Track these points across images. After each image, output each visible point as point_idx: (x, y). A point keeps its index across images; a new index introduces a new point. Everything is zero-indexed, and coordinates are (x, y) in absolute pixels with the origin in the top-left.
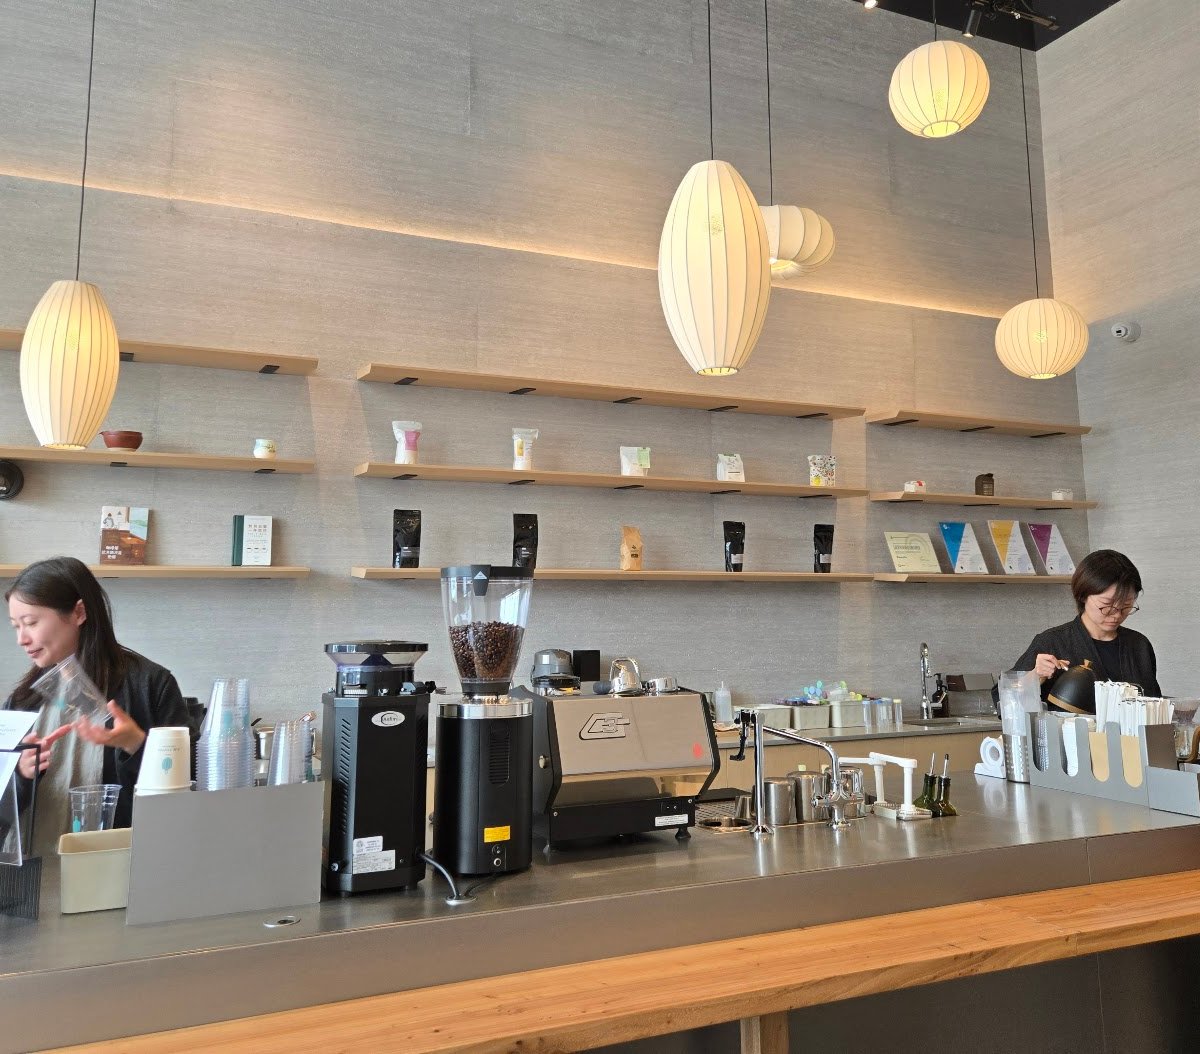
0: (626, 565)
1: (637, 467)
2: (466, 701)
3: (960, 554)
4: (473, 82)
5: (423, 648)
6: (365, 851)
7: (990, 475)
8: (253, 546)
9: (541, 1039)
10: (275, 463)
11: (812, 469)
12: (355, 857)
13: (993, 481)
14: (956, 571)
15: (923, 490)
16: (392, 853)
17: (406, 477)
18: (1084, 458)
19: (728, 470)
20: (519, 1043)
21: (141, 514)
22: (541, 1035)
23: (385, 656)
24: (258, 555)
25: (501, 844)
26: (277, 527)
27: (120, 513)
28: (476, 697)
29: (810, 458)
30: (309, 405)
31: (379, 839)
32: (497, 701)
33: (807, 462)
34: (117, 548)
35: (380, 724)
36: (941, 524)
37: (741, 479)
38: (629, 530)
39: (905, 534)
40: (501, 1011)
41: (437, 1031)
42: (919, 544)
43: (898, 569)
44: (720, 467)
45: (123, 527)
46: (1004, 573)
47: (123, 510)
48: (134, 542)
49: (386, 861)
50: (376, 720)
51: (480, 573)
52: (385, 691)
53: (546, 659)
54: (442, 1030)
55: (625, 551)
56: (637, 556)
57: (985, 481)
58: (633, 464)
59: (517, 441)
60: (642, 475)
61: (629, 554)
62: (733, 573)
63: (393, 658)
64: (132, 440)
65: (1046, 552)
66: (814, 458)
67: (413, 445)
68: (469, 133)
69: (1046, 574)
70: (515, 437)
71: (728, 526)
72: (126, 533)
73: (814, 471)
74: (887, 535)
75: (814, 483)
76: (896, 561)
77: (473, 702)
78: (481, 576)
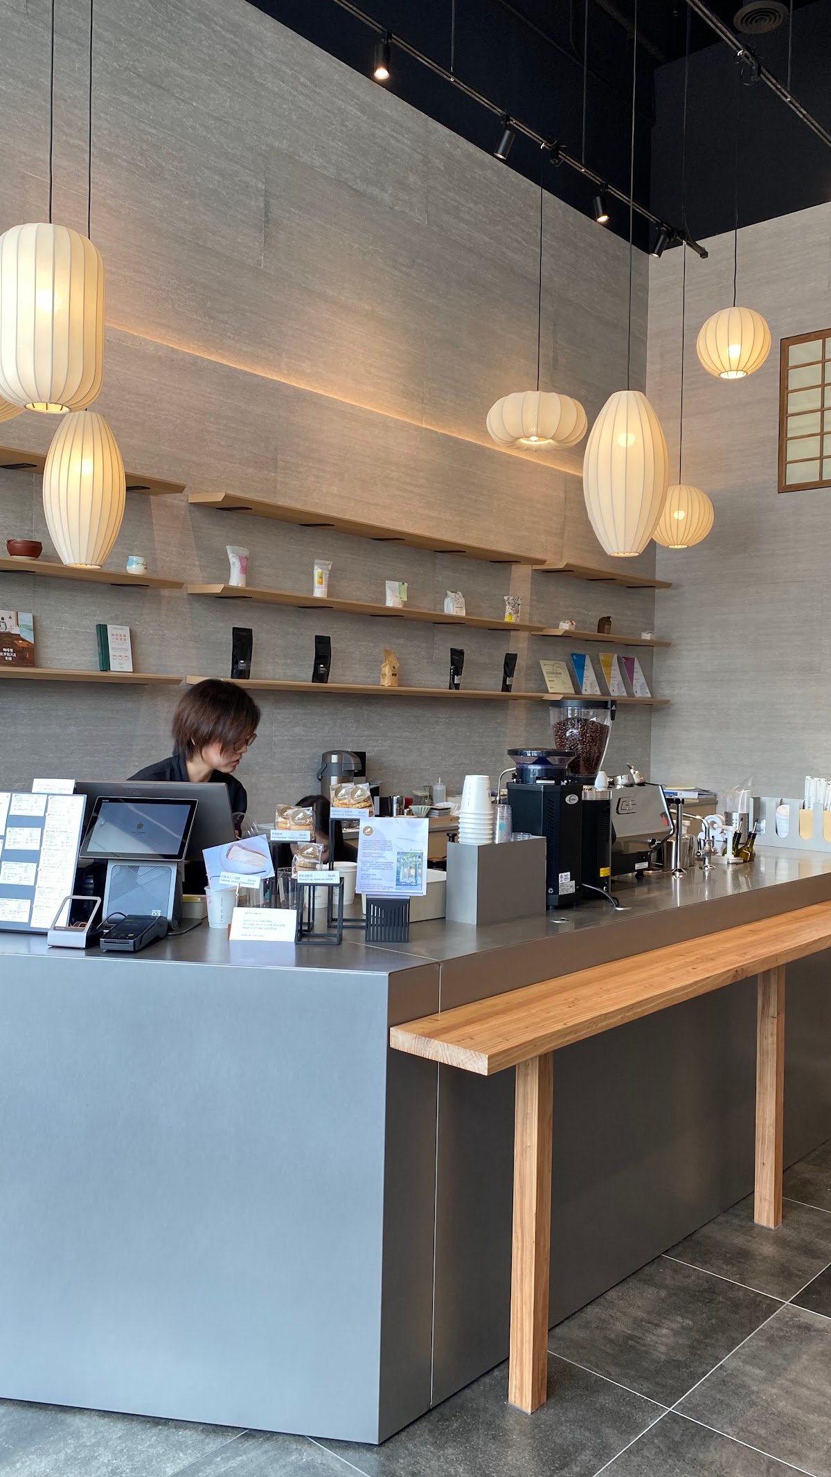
0: (387, 682)
1: (398, 600)
3: (584, 679)
4: (266, 216)
7: (609, 618)
8: (117, 653)
10: (149, 580)
11: (507, 607)
12: (560, 885)
13: (610, 622)
14: (583, 693)
15: (573, 628)
16: (573, 882)
17: (238, 597)
18: (656, 606)
19: (456, 605)
21: (26, 618)
24: (122, 661)
26: (133, 636)
27: (10, 618)
29: (506, 598)
31: (569, 874)
33: (504, 601)
34: (12, 650)
36: (572, 655)
37: (463, 613)
38: (387, 652)
39: (552, 663)
42: (561, 671)
43: (550, 691)
44: (447, 601)
45: (16, 631)
46: (610, 696)
47: (13, 614)
48: (25, 645)
49: (571, 887)
50: (567, 800)
53: (334, 759)
55: (387, 670)
56: (396, 675)
57: (604, 623)
58: (394, 597)
59: (317, 571)
60: (401, 606)
61: (391, 673)
62: (454, 691)
65: (633, 678)
66: (508, 599)
67: (246, 570)
68: (262, 267)
69: (634, 696)
70: (316, 567)
71: (453, 652)
72: (18, 637)
73: (508, 609)
74: (542, 662)
75: (507, 619)
76: (549, 685)
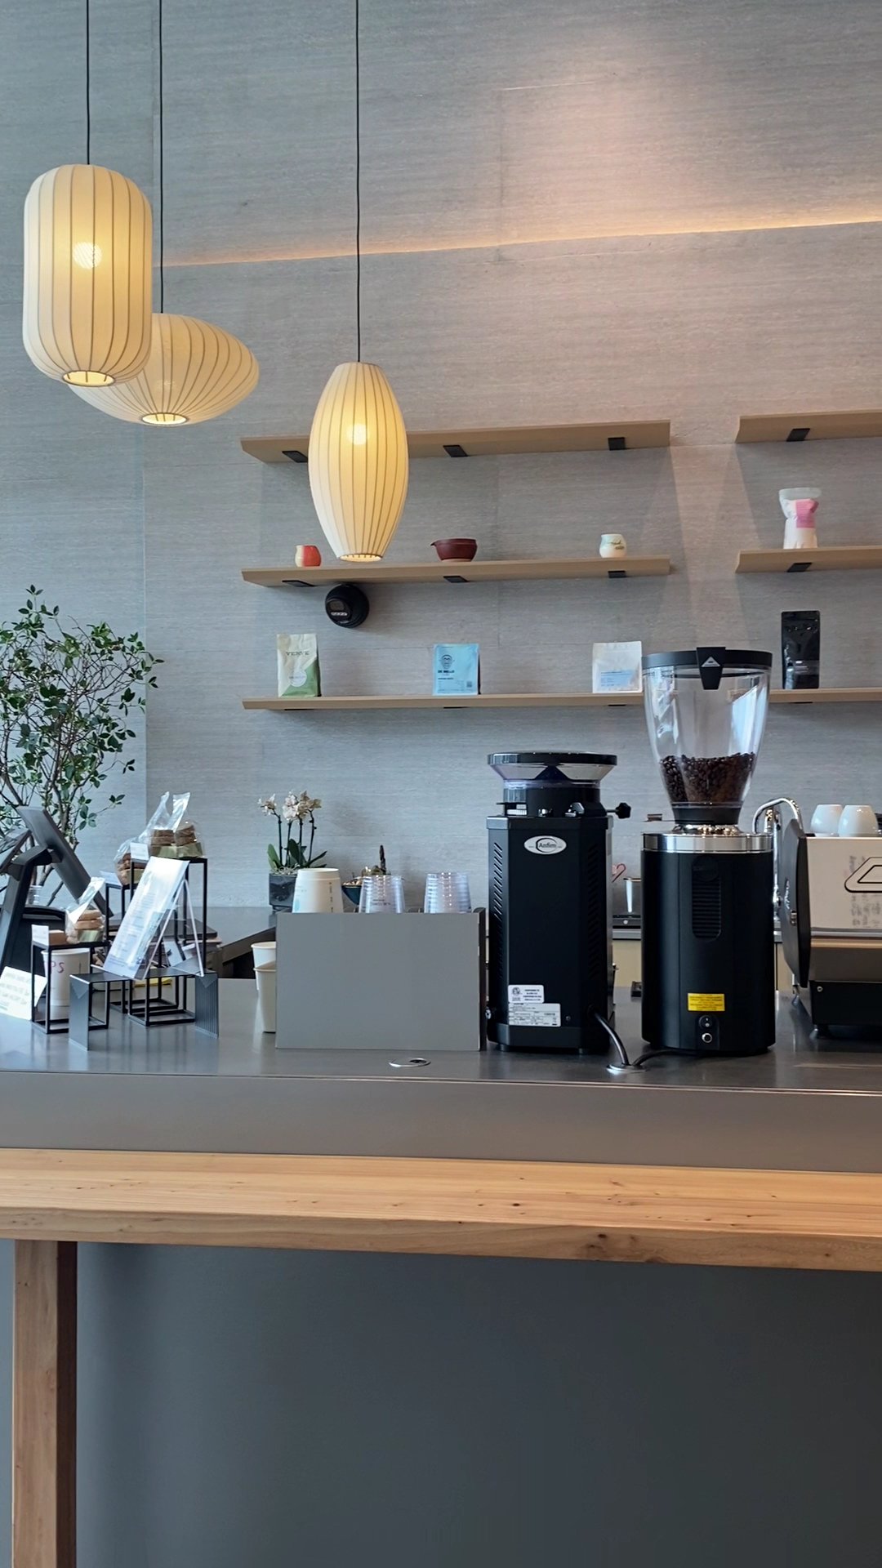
2: (675, 831)
5: (609, 760)
6: (523, 1000)
9: (633, 1238)
12: (510, 1005)
16: (556, 1008)
17: (799, 567)
20: (602, 1236)
22: (634, 1233)
23: (559, 768)
25: (712, 1015)
28: (689, 827)
30: (673, 484)
31: (540, 989)
32: (720, 832)
35: (534, 850)
40: (615, 1200)
41: (516, 1205)
49: (549, 1015)
50: (530, 845)
51: (711, 659)
52: (544, 811)
54: (523, 1204)
63: (569, 770)
64: (464, 549)
67: (808, 520)
77: (686, 831)
78: (711, 663)
